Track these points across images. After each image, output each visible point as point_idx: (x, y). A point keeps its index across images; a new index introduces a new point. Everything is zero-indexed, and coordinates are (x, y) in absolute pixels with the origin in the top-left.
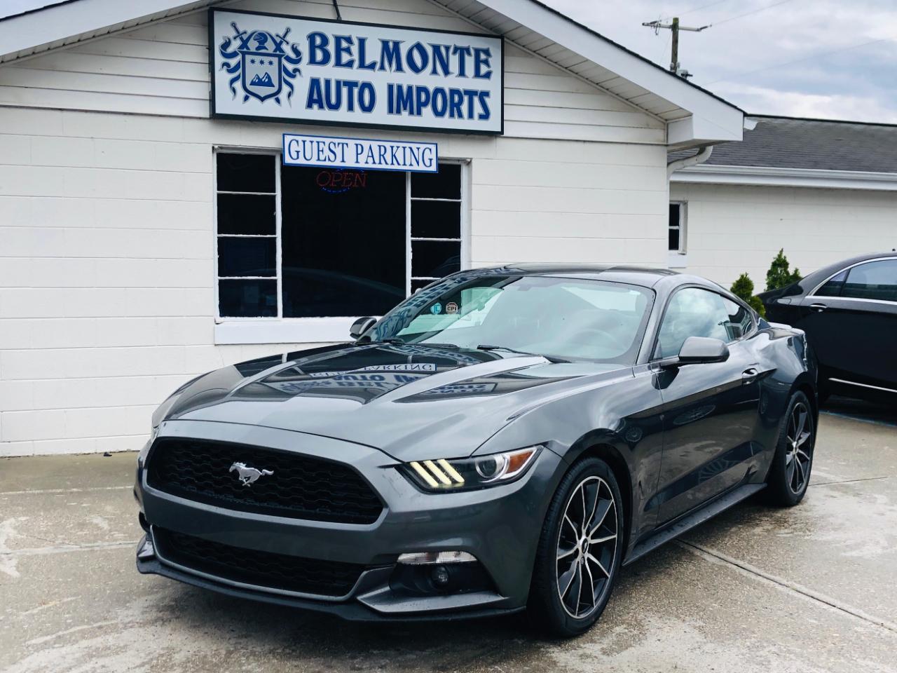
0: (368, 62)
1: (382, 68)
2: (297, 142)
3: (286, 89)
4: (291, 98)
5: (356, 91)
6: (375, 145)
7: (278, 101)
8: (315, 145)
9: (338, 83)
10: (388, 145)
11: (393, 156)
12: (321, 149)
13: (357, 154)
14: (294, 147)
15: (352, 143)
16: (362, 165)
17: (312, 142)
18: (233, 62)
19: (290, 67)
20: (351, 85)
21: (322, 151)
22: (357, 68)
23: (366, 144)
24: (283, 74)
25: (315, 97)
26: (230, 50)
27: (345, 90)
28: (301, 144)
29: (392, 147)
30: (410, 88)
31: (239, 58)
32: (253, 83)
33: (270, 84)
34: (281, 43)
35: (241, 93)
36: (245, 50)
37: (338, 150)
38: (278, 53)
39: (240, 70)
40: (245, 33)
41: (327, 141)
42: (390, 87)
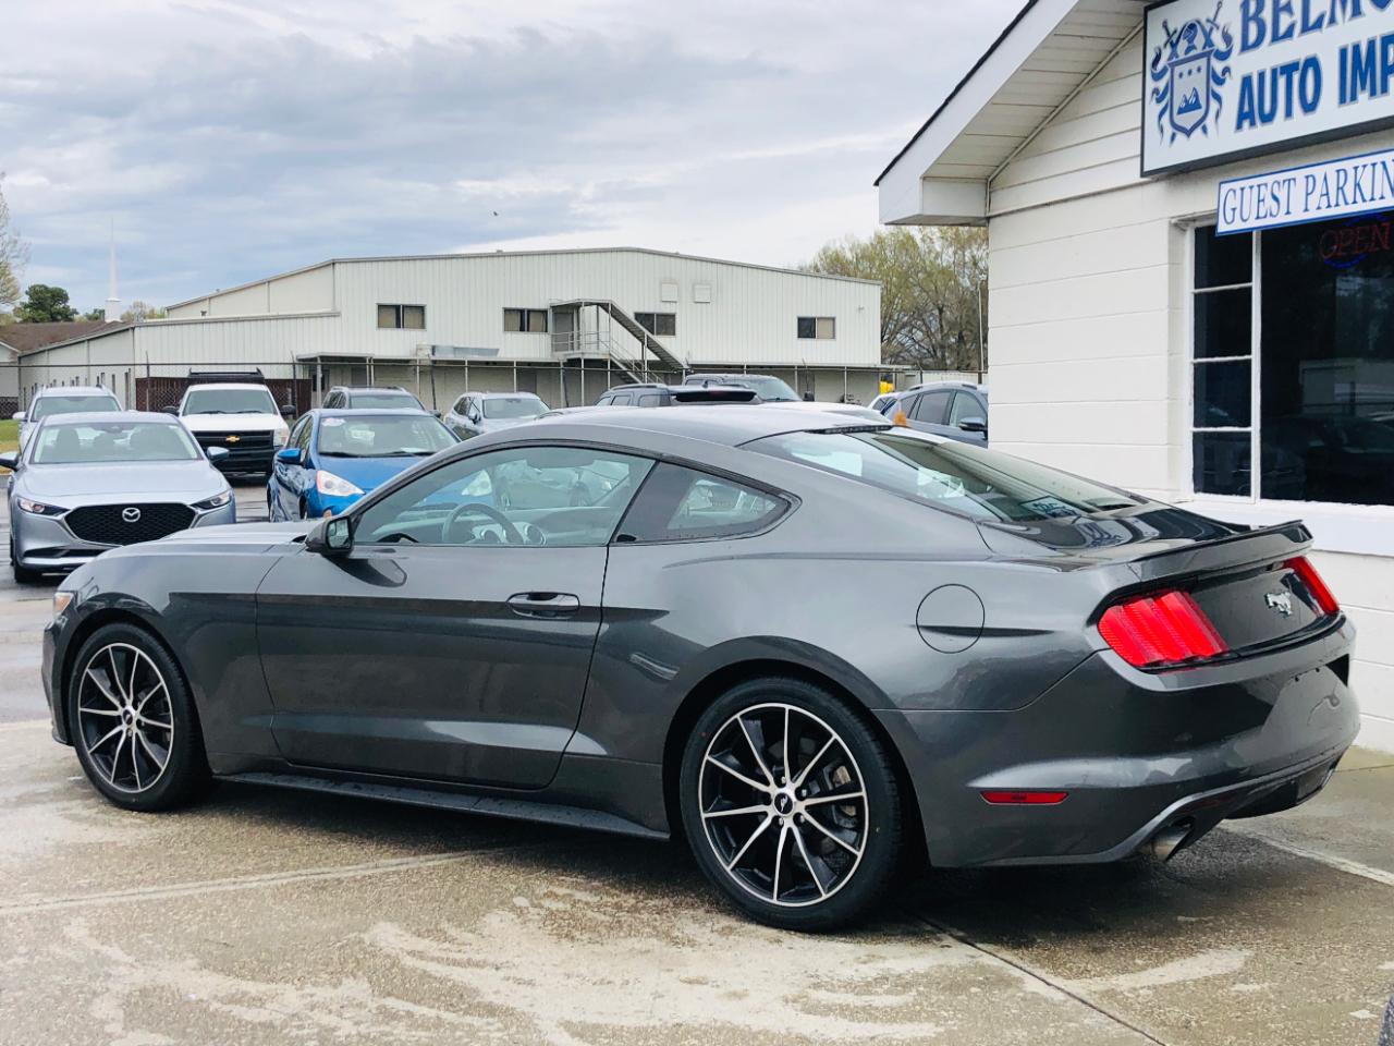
0: (1313, 18)
1: (1332, 21)
2: (1234, 191)
3: (1214, 105)
4: (1220, 120)
5: (1296, 77)
6: (1330, 169)
7: (1205, 130)
8: (1255, 189)
9: (1274, 71)
10: (1348, 165)
11: (1357, 185)
12: (1261, 198)
13: (1307, 194)
14: (1232, 202)
15: (1300, 175)
16: (1313, 214)
17: (1251, 187)
18: (1161, 85)
19: (1218, 66)
20: (1288, 69)
21: (1263, 200)
22: (1299, 36)
23: (1318, 172)
24: (1211, 81)
25: (1246, 108)
26: (1160, 66)
27: (1282, 81)
28: (1239, 192)
29: (1356, 168)
30: (1371, 44)
31: (1167, 77)
32: (1181, 111)
33: (1196, 106)
34: (1211, 29)
35: (1169, 130)
36: (1174, 60)
37: (1282, 195)
38: (1207, 49)
39: (1169, 95)
40: (1175, 32)
41: (1269, 179)
42: (1343, 52)
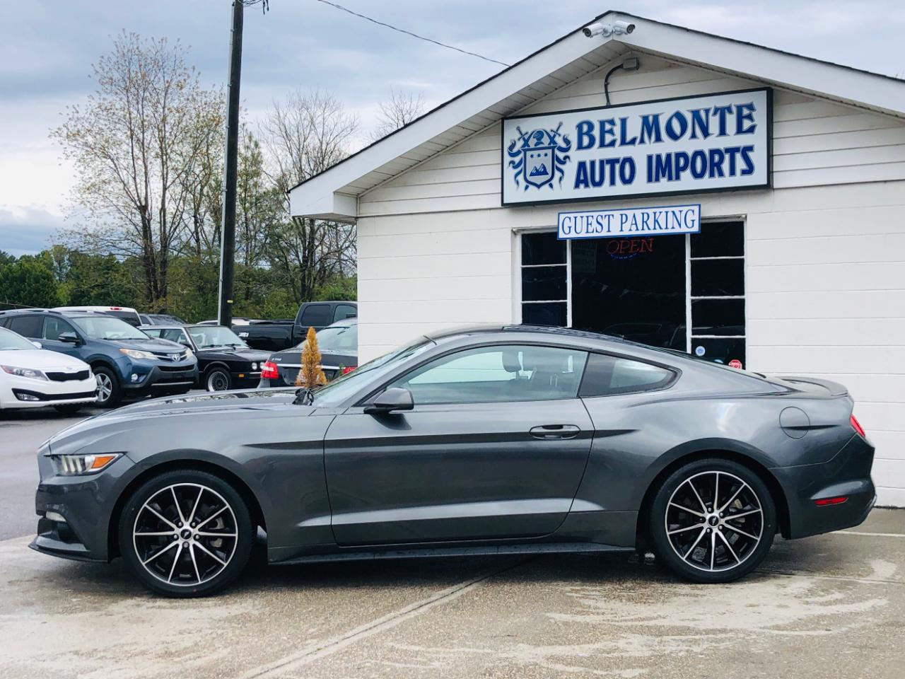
0: (629, 138)
1: (642, 141)
2: (570, 218)
3: (558, 174)
4: (562, 182)
5: (617, 167)
6: (638, 213)
7: (551, 186)
8: (585, 219)
9: (602, 162)
10: (650, 211)
11: (656, 221)
12: (589, 222)
13: (622, 223)
14: (567, 223)
15: (617, 214)
16: (626, 233)
17: (582, 217)
18: (517, 159)
19: (561, 155)
20: (612, 162)
21: (591, 224)
22: (619, 146)
23: (630, 213)
24: (556, 162)
25: (582, 178)
26: (515, 150)
27: (607, 168)
28: (573, 220)
29: (655, 213)
30: (669, 156)
31: (522, 155)
32: (532, 174)
33: (545, 173)
34: (555, 136)
35: (523, 184)
36: (526, 147)
37: (605, 222)
38: (552, 145)
39: (522, 165)
40: (527, 133)
41: (595, 214)
42: (650, 158)
